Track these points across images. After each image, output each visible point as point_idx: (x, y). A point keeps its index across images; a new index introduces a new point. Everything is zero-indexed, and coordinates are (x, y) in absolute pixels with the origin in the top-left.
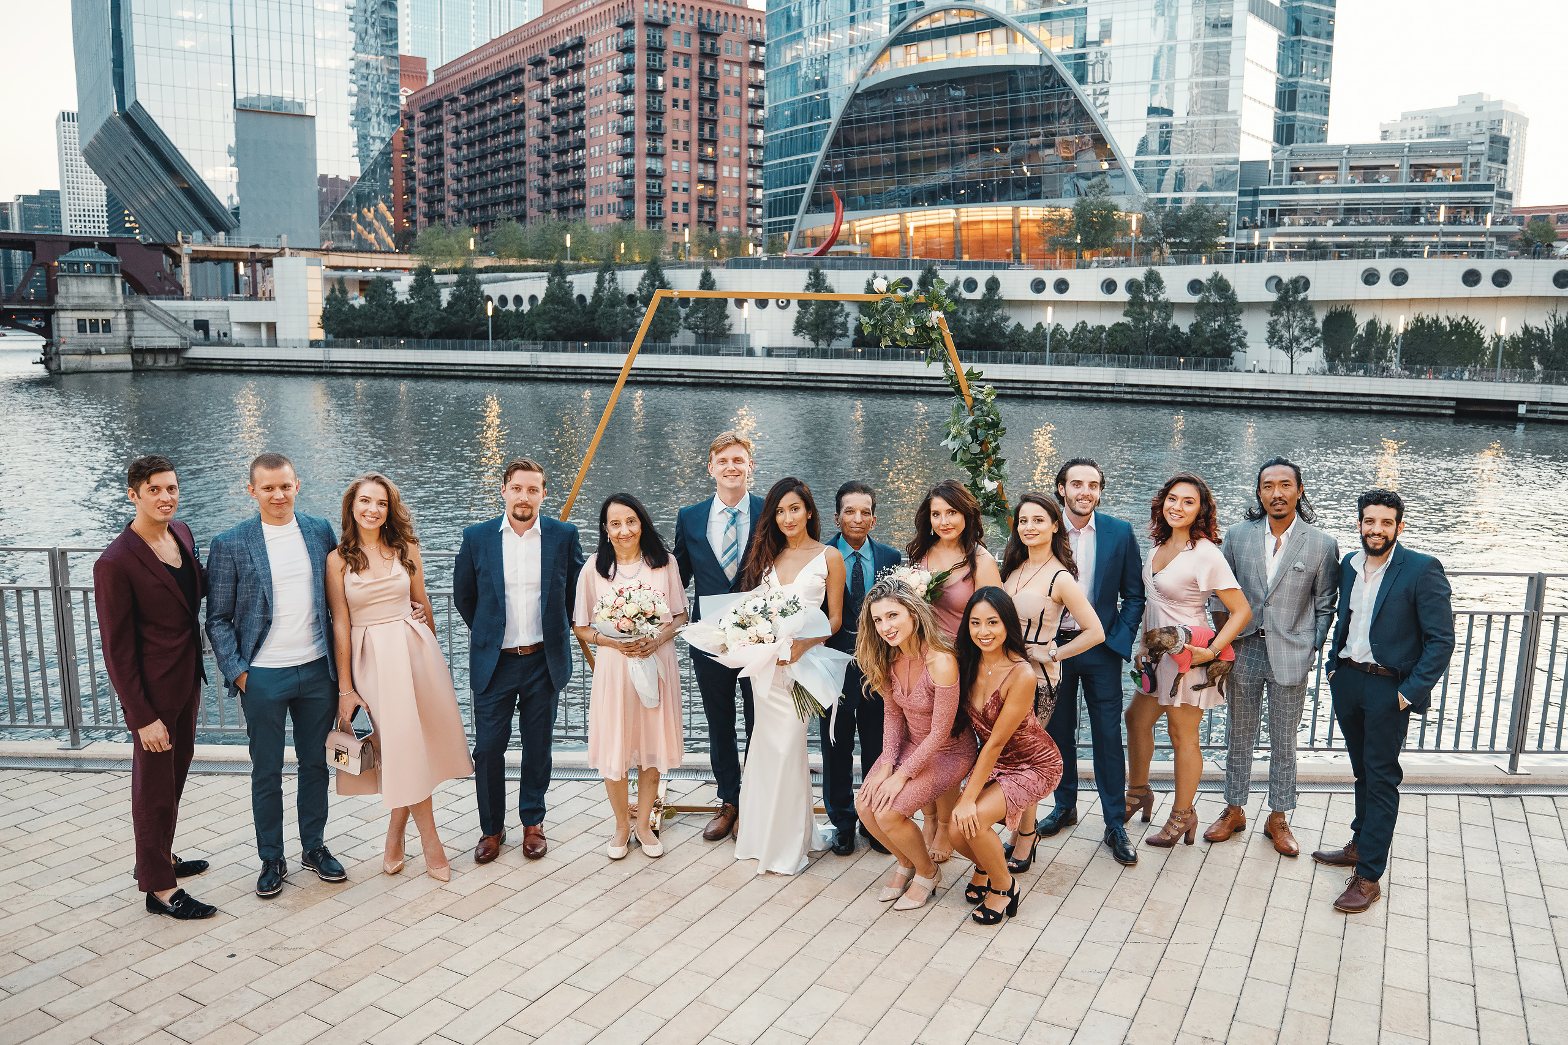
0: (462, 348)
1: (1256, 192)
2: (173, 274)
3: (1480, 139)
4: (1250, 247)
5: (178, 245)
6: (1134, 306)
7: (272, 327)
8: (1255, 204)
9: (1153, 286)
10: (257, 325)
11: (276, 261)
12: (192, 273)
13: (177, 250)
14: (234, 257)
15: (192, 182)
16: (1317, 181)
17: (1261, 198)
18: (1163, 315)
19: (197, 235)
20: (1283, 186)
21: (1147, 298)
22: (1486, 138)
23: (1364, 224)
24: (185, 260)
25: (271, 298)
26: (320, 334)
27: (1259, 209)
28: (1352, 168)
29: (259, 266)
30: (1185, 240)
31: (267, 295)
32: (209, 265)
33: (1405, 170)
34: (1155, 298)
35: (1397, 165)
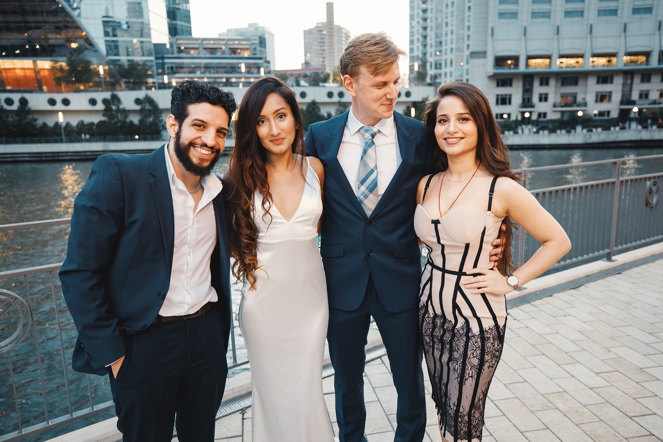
1: (163, 58)
3: (255, 38)
4: (163, 83)
6: (107, 112)
8: (163, 64)
9: (116, 102)
16: (190, 53)
17: (167, 61)
18: (123, 115)
20: (176, 55)
21: (114, 108)
22: (257, 38)
23: (214, 73)
27: (166, 66)
28: (205, 49)
30: (132, 80)
33: (227, 50)
34: (118, 107)
35: (224, 48)
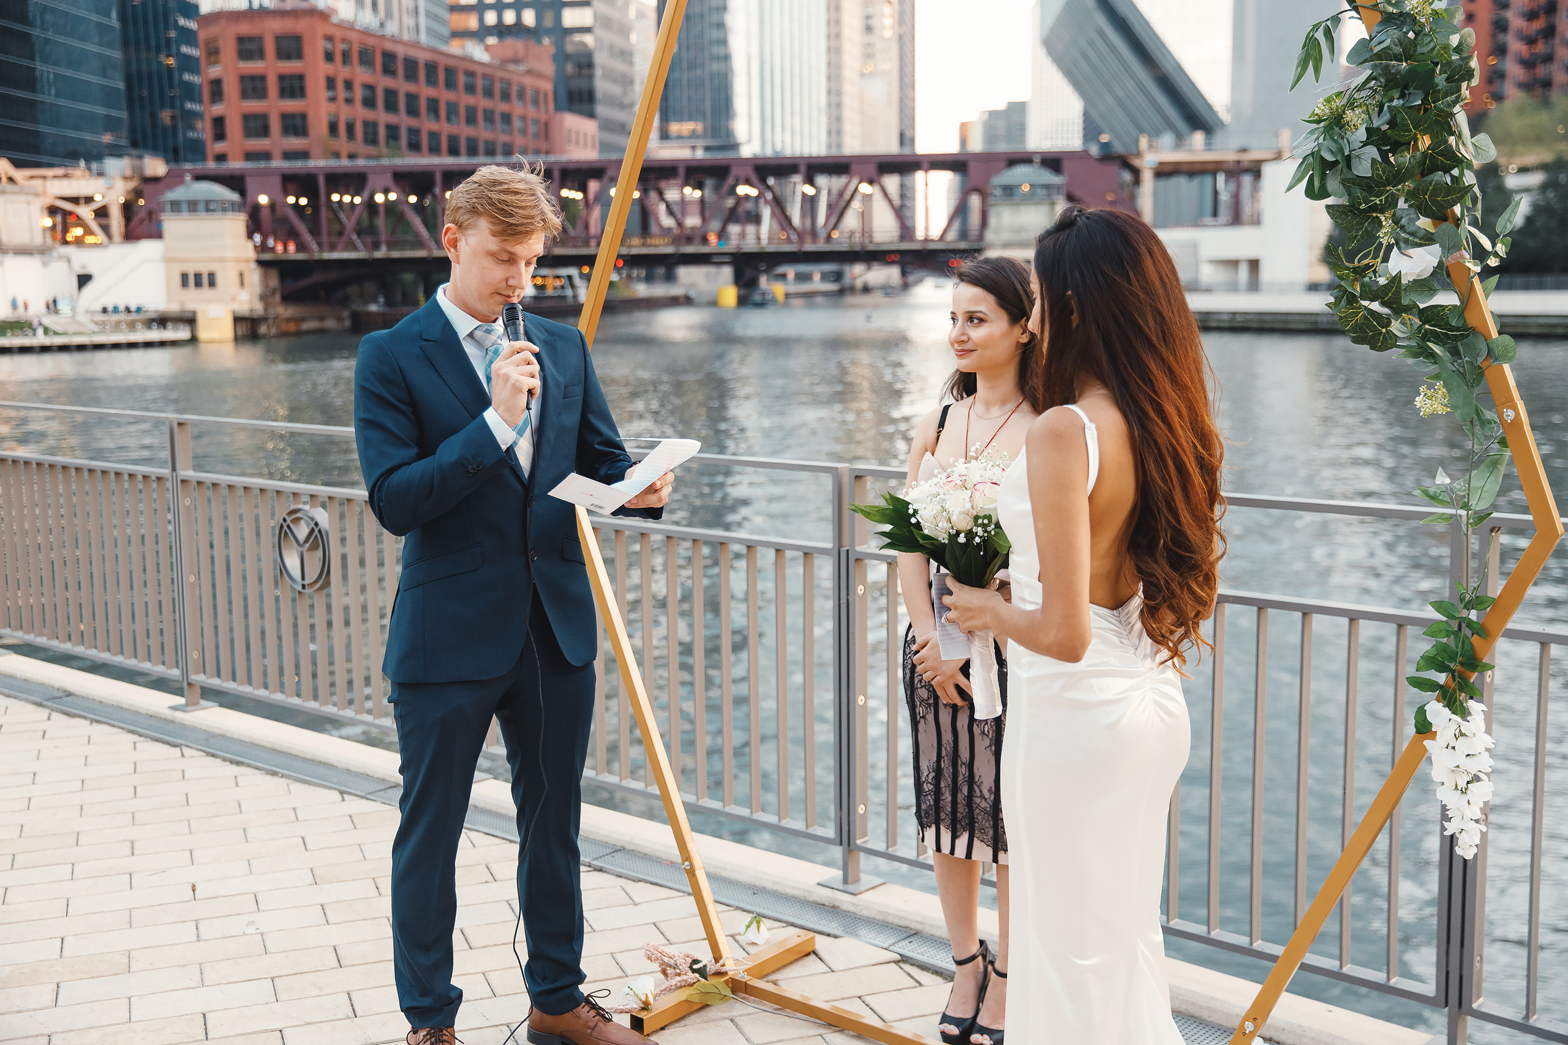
0: (1540, 287)
2: (1132, 198)
5: (1139, 154)
7: (1254, 265)
10: (1234, 263)
11: (1267, 170)
12: (1156, 194)
13: (1136, 162)
14: (1210, 167)
15: (1167, 67)
19: (1167, 139)
24: (1147, 177)
25: (1256, 221)
26: (1323, 274)
29: (1247, 180)
31: (1255, 218)
32: (1181, 182)
